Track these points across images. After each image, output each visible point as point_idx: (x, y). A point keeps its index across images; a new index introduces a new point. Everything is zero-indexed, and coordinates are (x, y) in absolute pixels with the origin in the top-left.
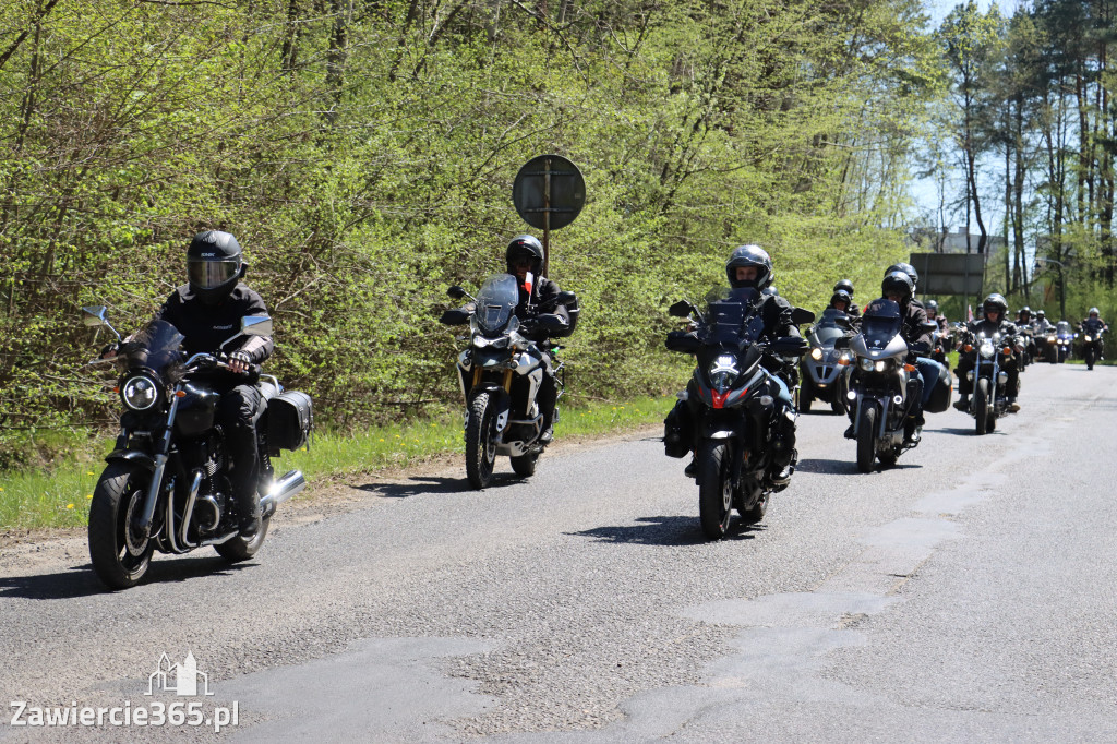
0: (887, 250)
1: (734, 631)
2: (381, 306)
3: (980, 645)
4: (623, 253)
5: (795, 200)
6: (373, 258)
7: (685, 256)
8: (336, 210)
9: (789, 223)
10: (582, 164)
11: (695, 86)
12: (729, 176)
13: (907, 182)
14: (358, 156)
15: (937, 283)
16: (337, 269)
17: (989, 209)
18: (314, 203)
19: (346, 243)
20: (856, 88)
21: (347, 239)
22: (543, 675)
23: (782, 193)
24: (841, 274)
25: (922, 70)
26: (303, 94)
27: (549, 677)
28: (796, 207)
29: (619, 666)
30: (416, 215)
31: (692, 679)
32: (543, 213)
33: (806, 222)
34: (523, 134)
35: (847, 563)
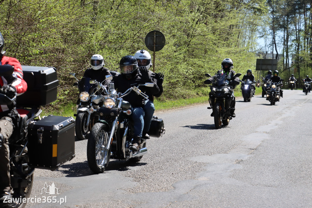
1: (205, 164)
3: (274, 169)
4: (176, 58)
7: (194, 59)
8: (95, 46)
9: (223, 50)
10: (165, 33)
11: (196, 11)
12: (206, 37)
13: (256, 39)
14: (101, 30)
15: (264, 67)
17: (279, 47)
18: (89, 43)
20: (242, 12)
22: (151, 176)
23: (221, 42)
25: (261, 7)
26: (86, 13)
27: (153, 177)
28: (225, 45)
29: (173, 174)
30: (118, 47)
31: (193, 178)
32: (154, 47)
33: (227, 49)
34: (148, 24)
35: (237, 145)
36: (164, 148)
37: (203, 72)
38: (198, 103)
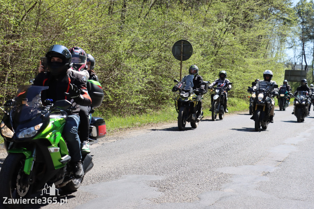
0: (279, 69)
1: (231, 176)
2: (134, 81)
3: (302, 182)
4: (203, 68)
5: (252, 54)
6: (132, 67)
8: (122, 54)
9: (250, 60)
10: (192, 43)
11: (224, 20)
12: (234, 46)
13: (285, 50)
14: (129, 39)
15: (292, 78)
16: (122, 71)
17: (308, 58)
19: (125, 63)
20: (271, 22)
22: (176, 186)
23: (249, 52)
25: (290, 18)
26: (114, 21)
27: (178, 187)
29: (198, 185)
30: (145, 56)
31: (219, 189)
32: (181, 56)
33: (255, 60)
34: (176, 34)
35: (264, 157)
36: (190, 159)
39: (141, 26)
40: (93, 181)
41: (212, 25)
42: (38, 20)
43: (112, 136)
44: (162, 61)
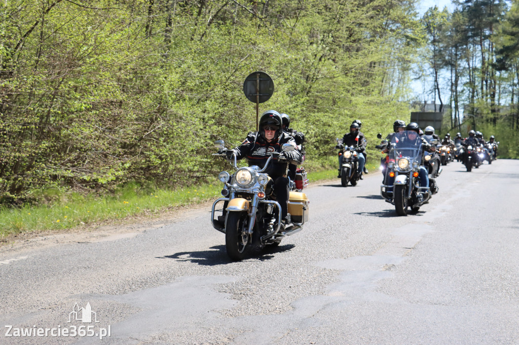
0: (401, 111)
1: (338, 272)
2: (188, 136)
5: (361, 91)
6: (184, 115)
7: (316, 114)
8: (169, 96)
9: (359, 100)
10: (272, 76)
11: (320, 42)
12: (335, 80)
13: (410, 82)
15: (422, 124)
16: (169, 121)
17: (444, 93)
18: (159, 93)
19: (173, 109)
20: (389, 42)
21: (173, 107)
22: (258, 291)
23: (357, 87)
24: (382, 121)
25: (416, 35)
26: (155, 47)
27: (260, 292)
28: (363, 93)
29: (290, 287)
30: (202, 97)
31: (321, 292)
32: (256, 96)
33: (367, 99)
34: (247, 63)
35: (386, 243)
37: (331, 132)
38: (324, 180)
39: (195, 52)
40: (134, 287)
41: (301, 48)
42: (41, 48)
43: (158, 219)
44: (229, 104)
